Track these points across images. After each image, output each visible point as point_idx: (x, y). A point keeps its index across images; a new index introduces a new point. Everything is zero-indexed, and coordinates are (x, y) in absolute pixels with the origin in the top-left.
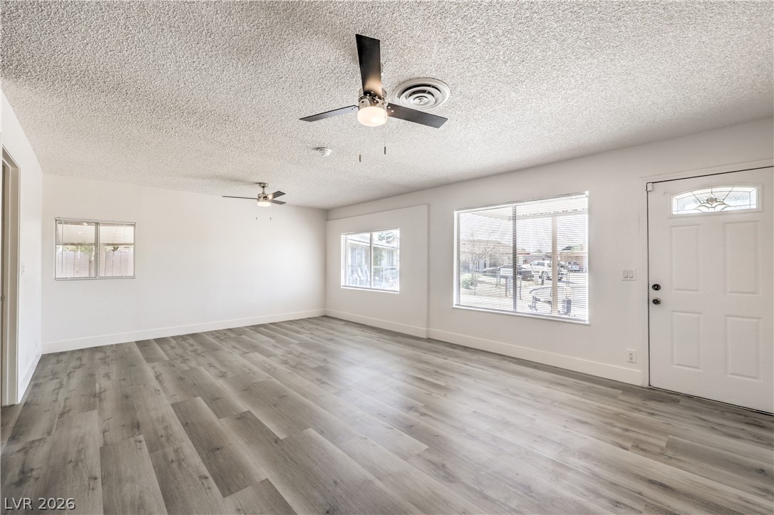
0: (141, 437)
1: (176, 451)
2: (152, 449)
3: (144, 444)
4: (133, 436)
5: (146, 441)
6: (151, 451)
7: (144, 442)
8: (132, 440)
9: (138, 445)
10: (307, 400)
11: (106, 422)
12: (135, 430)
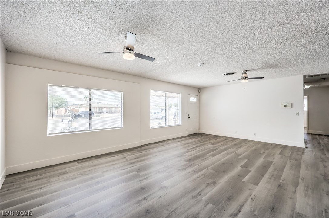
0: (281, 181)
1: (274, 172)
2: (280, 176)
3: (282, 179)
4: (284, 183)
5: (280, 179)
6: (281, 176)
7: (281, 179)
8: (285, 182)
9: (284, 180)
10: (222, 160)
11: (292, 197)
12: (281, 185)
